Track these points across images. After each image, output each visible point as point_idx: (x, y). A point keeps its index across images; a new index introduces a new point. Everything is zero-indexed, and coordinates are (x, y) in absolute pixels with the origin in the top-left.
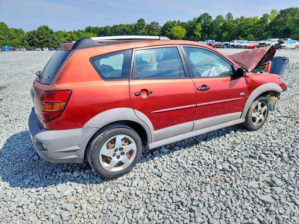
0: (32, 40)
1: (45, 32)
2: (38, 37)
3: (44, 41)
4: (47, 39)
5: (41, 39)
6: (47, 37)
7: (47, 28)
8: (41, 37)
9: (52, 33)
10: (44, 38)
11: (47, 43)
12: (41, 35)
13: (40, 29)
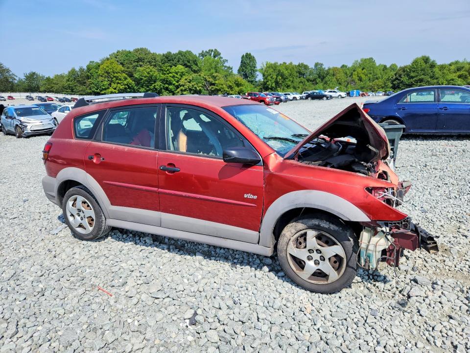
0: (399, 80)
1: (421, 66)
2: (408, 75)
3: (416, 80)
4: (423, 76)
5: (412, 77)
6: (423, 74)
7: (426, 60)
8: (412, 74)
9: (433, 66)
10: (417, 76)
11: (420, 82)
12: (414, 71)
13: (415, 62)
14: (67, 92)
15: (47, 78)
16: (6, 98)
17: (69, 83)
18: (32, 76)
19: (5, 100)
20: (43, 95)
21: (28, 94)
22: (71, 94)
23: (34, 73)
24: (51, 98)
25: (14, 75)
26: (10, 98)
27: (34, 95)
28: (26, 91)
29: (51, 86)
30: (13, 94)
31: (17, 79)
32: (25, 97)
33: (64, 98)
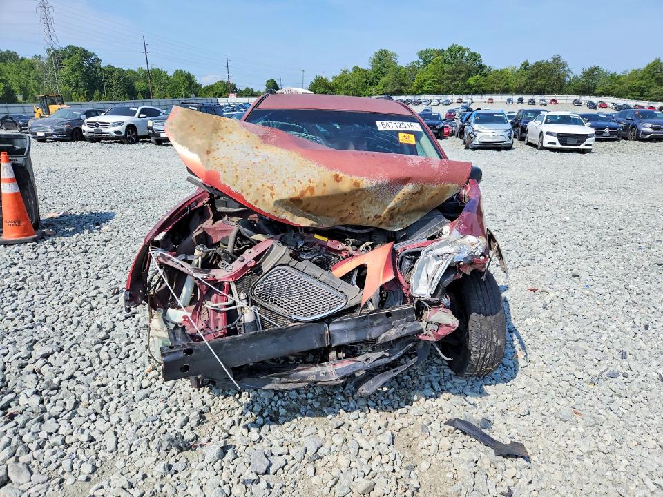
14: (633, 96)
15: (611, 75)
16: (548, 101)
17: (641, 82)
18: (592, 73)
19: (546, 105)
20: (596, 100)
21: (577, 97)
22: (638, 99)
23: (596, 68)
24: (606, 105)
25: (570, 71)
26: (554, 101)
27: (584, 99)
28: (576, 93)
29: (614, 87)
30: (558, 98)
31: (572, 76)
32: (572, 102)
33: (624, 104)
